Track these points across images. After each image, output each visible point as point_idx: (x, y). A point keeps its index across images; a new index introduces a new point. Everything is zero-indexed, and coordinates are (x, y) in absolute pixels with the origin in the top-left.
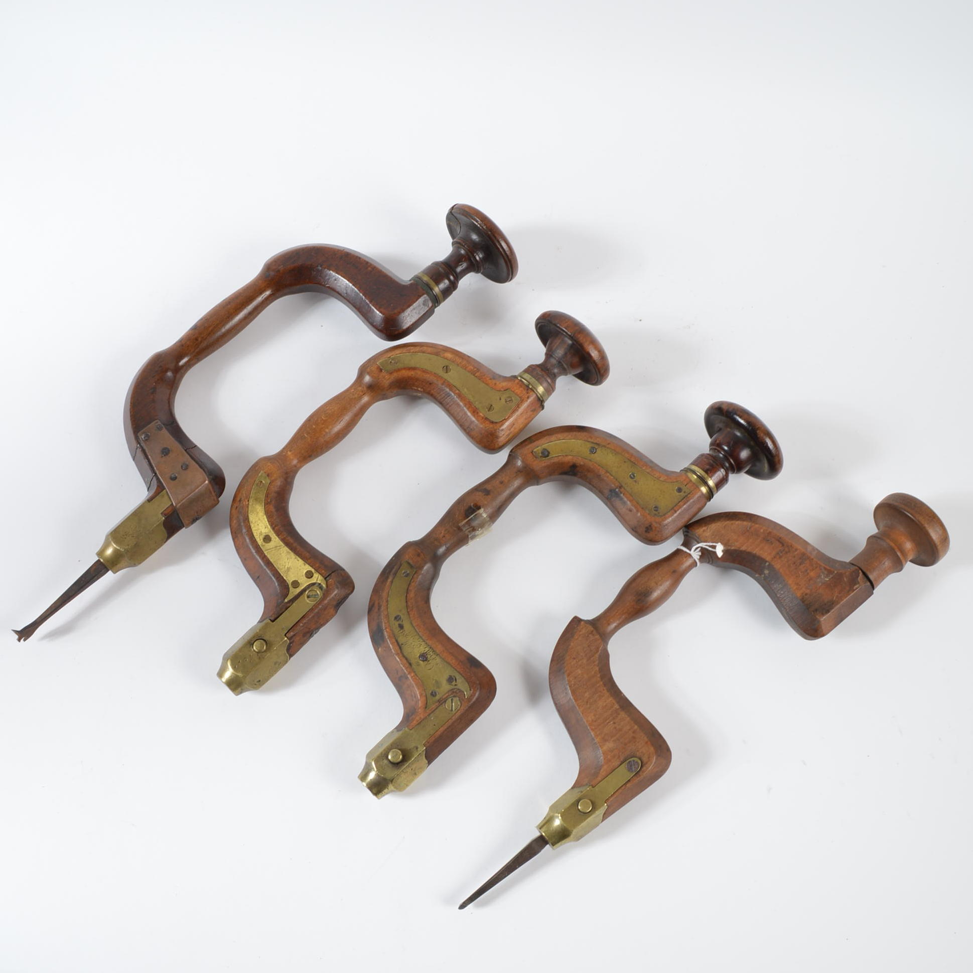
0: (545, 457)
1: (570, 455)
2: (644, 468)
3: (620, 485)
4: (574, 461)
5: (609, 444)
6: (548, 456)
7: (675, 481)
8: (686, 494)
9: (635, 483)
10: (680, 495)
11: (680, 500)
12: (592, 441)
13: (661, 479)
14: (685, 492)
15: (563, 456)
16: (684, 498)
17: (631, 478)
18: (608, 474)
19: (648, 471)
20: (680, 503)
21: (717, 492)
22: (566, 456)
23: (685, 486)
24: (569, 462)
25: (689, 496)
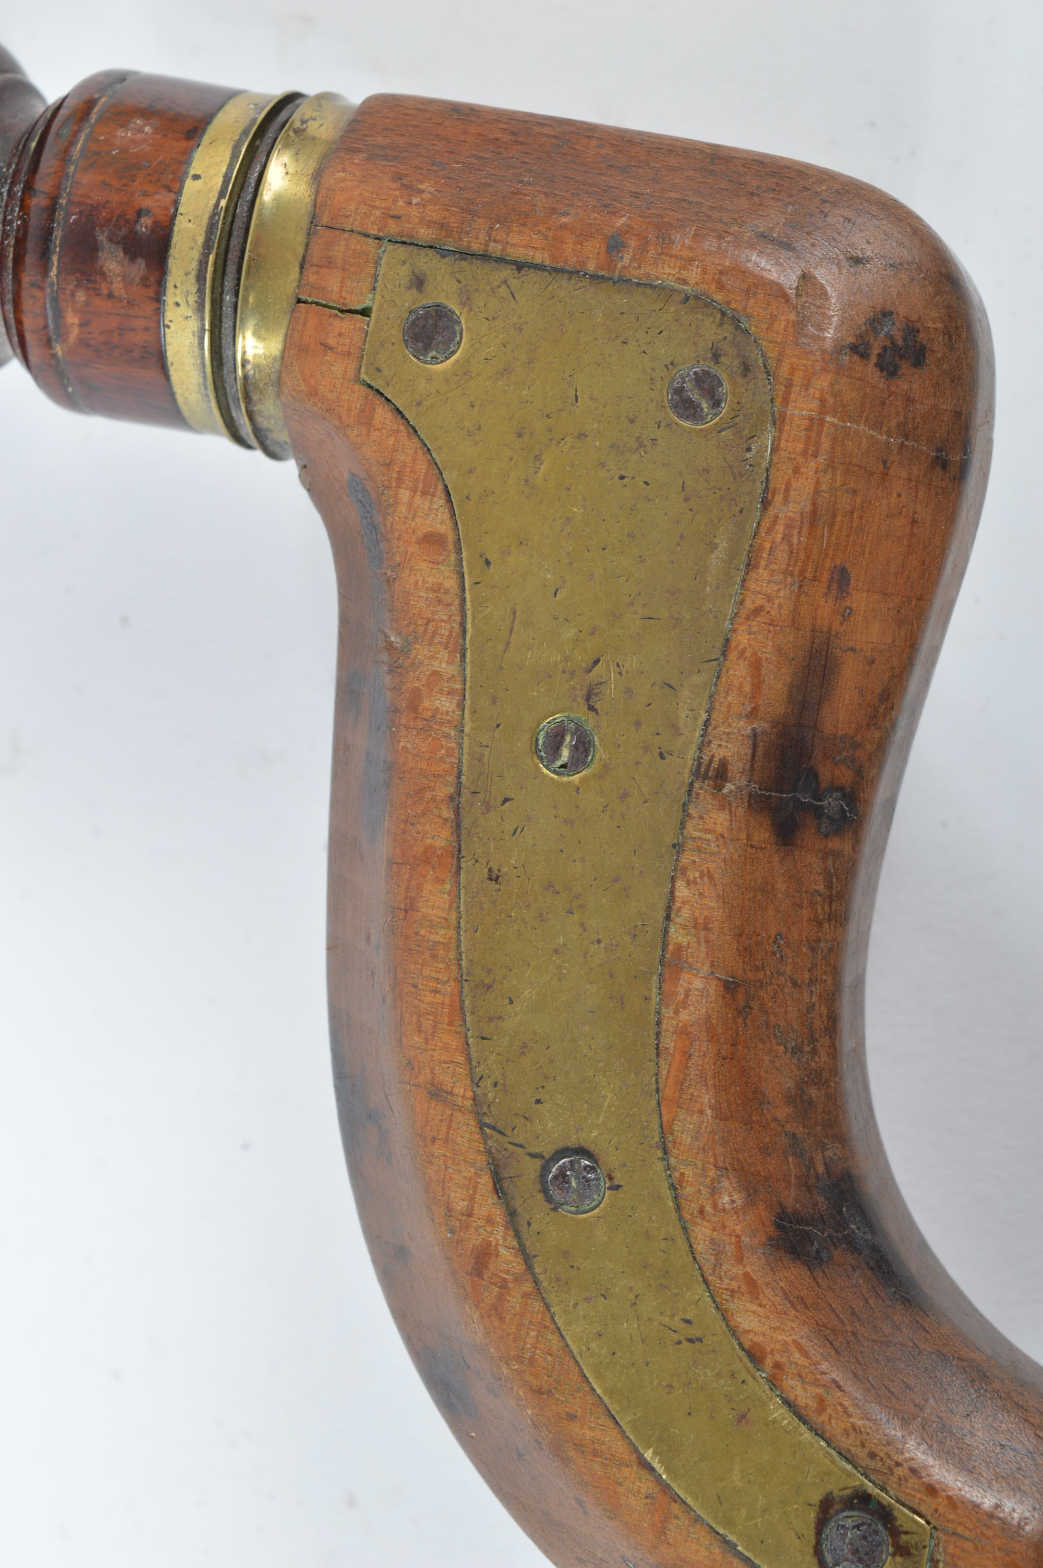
0: (885, 1515)
1: (733, 1331)
2: (446, 704)
3: (703, 789)
4: (755, 1266)
5: (437, 1093)
6: (861, 1500)
7: (382, 415)
8: (426, 262)
9: (612, 690)
10: (466, 300)
11: (507, 272)
12: (499, 1235)
13: (439, 522)
14: (419, 282)
15: (773, 1382)
16: (465, 255)
17: (583, 747)
18: (677, 935)
19: (444, 665)
20: (519, 253)
21: (231, 95)
22: (755, 1356)
23: (365, 312)
24: (797, 1302)
25: (424, 234)
